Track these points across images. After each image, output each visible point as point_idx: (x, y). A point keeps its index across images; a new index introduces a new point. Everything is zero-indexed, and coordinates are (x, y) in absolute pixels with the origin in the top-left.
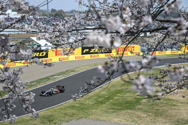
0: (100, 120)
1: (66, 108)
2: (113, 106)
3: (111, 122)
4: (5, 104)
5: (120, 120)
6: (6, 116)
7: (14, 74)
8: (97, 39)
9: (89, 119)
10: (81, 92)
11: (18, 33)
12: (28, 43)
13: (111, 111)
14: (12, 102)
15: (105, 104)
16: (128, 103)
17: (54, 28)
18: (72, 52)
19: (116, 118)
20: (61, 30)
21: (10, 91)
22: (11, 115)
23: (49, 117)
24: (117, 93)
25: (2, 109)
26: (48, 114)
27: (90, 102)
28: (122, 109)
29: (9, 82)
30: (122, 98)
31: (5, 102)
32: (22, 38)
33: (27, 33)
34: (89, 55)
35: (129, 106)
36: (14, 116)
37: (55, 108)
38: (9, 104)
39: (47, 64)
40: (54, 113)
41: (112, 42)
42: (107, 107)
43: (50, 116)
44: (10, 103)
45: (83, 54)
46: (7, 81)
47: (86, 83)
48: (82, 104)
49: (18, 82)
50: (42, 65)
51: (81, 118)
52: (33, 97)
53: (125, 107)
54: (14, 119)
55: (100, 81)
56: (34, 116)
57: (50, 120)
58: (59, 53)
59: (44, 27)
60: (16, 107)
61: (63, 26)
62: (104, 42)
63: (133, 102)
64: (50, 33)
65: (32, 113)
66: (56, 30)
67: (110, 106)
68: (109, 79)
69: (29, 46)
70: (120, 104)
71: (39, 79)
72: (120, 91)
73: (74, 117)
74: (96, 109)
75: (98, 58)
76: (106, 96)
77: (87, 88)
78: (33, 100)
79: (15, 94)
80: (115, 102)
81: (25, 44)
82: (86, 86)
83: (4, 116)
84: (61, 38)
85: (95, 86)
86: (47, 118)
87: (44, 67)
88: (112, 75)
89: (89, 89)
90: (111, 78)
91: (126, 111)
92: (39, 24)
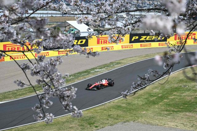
0: (152, 124)
1: (109, 109)
2: (168, 107)
3: (166, 126)
4: (40, 101)
5: (176, 124)
6: (42, 115)
7: (51, 64)
8: (156, 23)
9: (138, 122)
10: (133, 87)
11: (52, 16)
12: (64, 29)
13: (166, 113)
14: (48, 98)
15: (158, 104)
16: (186, 104)
17: (98, 9)
18: (121, 39)
19: (171, 121)
20: (107, 11)
21: (46, 85)
22: (48, 114)
23: (89, 119)
24: (173, 91)
25: (36, 107)
26: (88, 115)
27: (139, 102)
28: (179, 111)
29: (45, 75)
30: (179, 98)
31: (39, 98)
32: (56, 21)
33: (63, 16)
34: (139, 44)
35: (187, 108)
36: (51, 115)
37: (97, 109)
38: (45, 101)
39: (91, 53)
40: (96, 114)
41: (174, 27)
42: (160, 109)
43: (91, 118)
44: (45, 99)
45: (131, 42)
46: (43, 73)
47: (140, 77)
48: (129, 104)
49: (56, 75)
50: (85, 54)
51: (128, 121)
52: (75, 92)
53: (183, 109)
54: (51, 119)
55: (157, 75)
56: (76, 116)
57: (90, 123)
58: (102, 41)
59: (86, 8)
60: (53, 104)
61: (110, 6)
62: (165, 27)
63: (193, 102)
64: (94, 15)
65: (74, 112)
66: (101, 11)
67: (164, 106)
68: (167, 72)
69: (65, 32)
70: (176, 105)
71: (78, 72)
72: (177, 89)
73: (119, 120)
74: (147, 110)
75: (150, 47)
76: (160, 95)
77: (140, 83)
78: (74, 96)
79: (52, 89)
80: (171, 103)
81: (60, 30)
82: (139, 81)
83: (39, 115)
84: (107, 21)
85: (150, 81)
86: (86, 120)
87: (87, 57)
88: (172, 68)
89: (142, 84)
90: (170, 71)
91: (184, 113)
92: (80, 3)
